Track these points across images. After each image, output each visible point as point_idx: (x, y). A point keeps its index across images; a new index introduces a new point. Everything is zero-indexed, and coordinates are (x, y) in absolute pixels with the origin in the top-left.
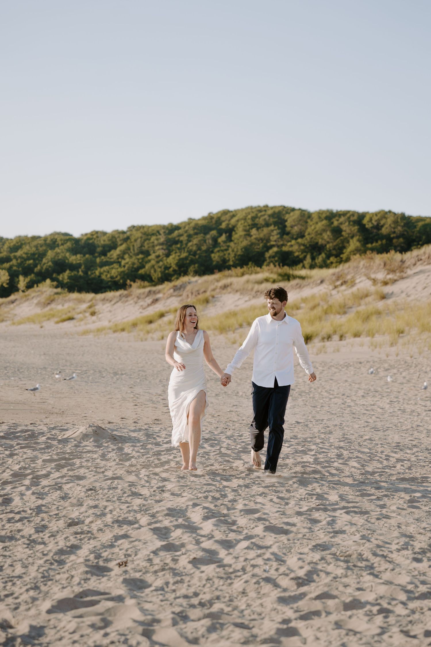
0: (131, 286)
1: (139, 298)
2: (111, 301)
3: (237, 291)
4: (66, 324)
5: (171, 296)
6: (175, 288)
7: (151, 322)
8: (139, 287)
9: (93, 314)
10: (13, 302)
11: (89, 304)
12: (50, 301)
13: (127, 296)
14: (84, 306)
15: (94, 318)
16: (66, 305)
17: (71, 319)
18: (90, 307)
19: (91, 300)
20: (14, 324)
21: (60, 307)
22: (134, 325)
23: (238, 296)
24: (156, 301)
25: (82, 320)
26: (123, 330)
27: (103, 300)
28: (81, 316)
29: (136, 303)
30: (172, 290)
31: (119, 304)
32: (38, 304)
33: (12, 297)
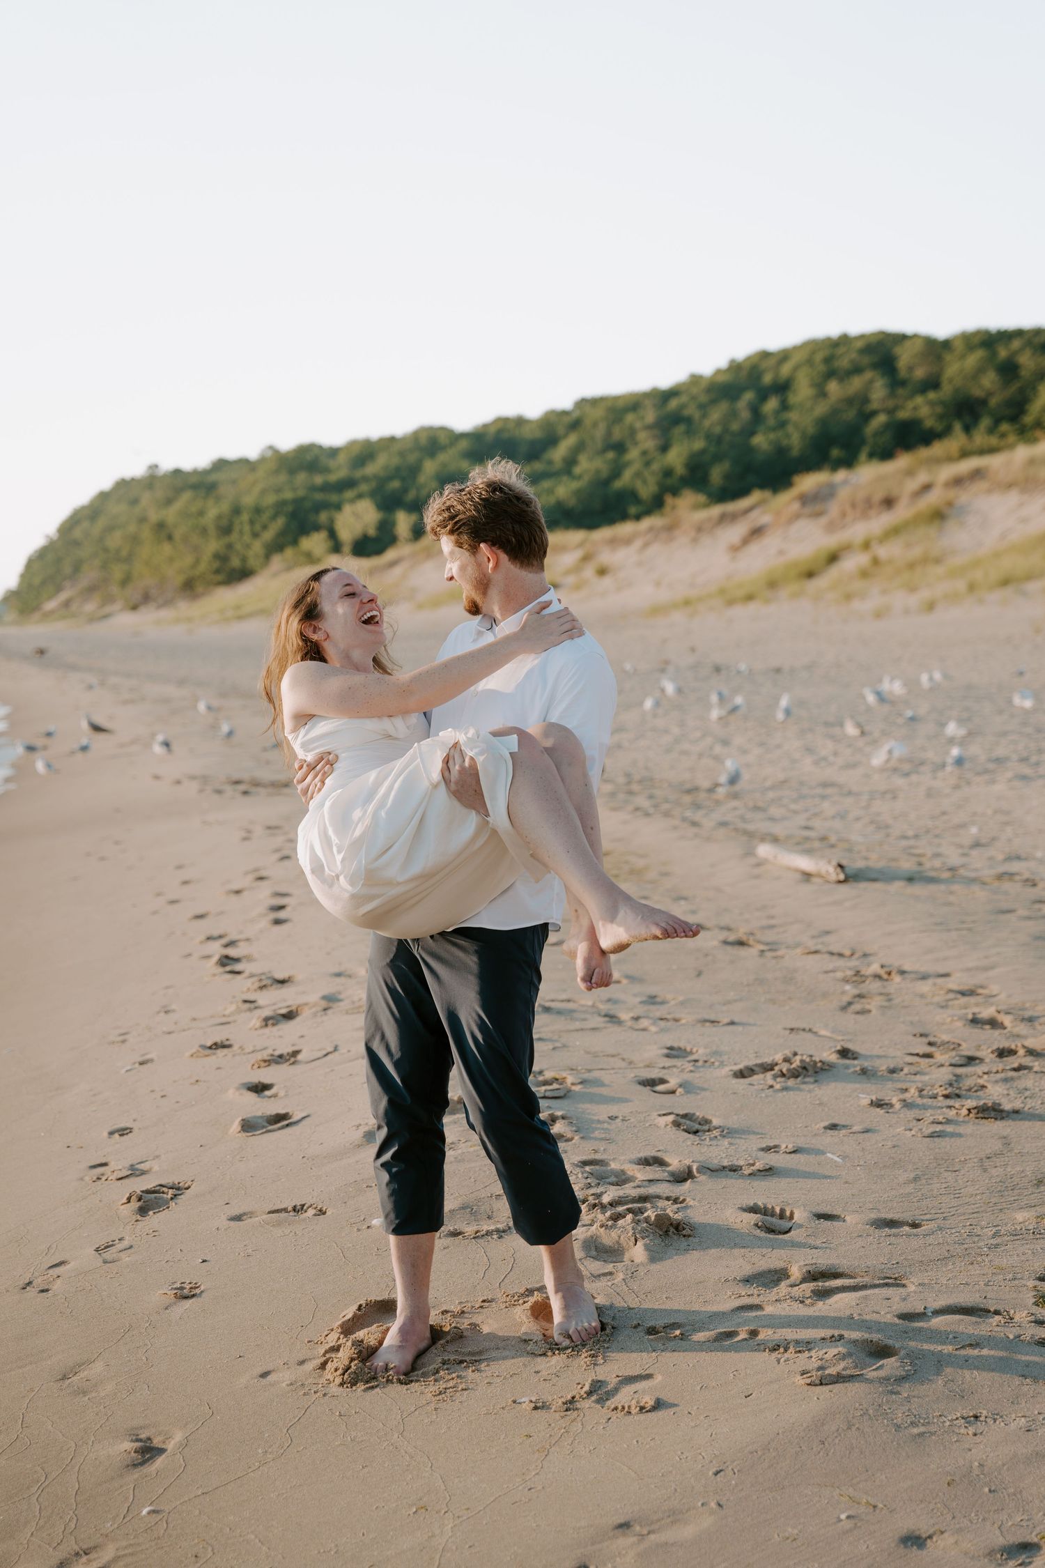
0: (674, 508)
1: (699, 529)
2: (627, 541)
3: (1010, 486)
5: (797, 516)
6: (804, 499)
7: (810, 575)
8: (697, 507)
9: (602, 572)
10: (393, 564)
11: (578, 554)
13: (671, 528)
15: (607, 581)
18: (587, 558)
20: (420, 607)
22: (773, 584)
23: (1013, 497)
24: (757, 532)
25: (578, 587)
26: (750, 598)
27: (614, 542)
28: (571, 580)
29: (695, 541)
30: (796, 506)
31: (655, 548)
33: (390, 554)
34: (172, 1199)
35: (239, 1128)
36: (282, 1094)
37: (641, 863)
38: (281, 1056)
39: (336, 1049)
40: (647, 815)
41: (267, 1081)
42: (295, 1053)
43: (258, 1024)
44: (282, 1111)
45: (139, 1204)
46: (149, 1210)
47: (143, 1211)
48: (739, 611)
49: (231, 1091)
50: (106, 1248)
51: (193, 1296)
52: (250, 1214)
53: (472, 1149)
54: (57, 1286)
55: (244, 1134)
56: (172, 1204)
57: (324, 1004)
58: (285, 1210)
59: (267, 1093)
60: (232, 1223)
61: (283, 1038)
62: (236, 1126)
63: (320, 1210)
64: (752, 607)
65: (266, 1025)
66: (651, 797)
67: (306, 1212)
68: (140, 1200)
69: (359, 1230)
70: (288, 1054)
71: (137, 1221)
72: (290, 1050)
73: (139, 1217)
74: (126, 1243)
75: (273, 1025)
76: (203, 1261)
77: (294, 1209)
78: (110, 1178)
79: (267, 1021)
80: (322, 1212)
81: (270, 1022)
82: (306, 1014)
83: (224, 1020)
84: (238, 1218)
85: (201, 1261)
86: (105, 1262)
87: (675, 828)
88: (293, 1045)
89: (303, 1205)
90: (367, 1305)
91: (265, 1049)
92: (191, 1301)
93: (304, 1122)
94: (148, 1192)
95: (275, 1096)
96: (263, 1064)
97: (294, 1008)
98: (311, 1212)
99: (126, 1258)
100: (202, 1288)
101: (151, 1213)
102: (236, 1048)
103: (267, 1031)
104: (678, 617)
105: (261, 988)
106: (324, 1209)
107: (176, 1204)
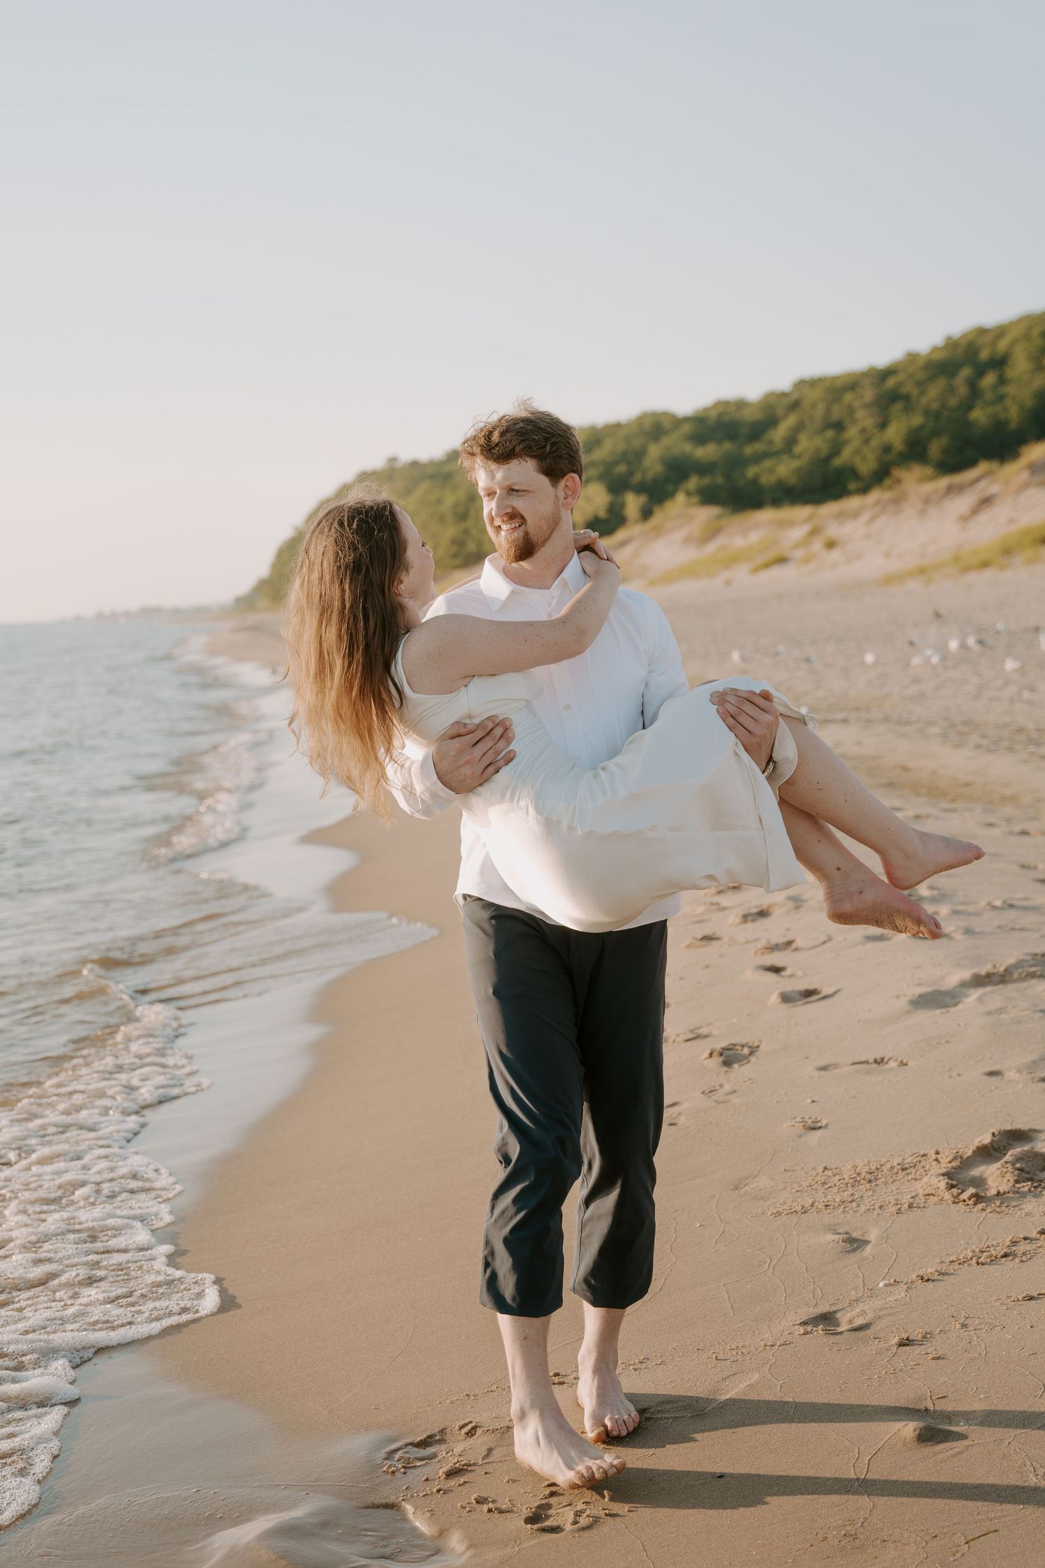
0: (899, 481)
1: (927, 501)
2: (855, 515)
4: (775, 572)
5: (1026, 486)
6: (1034, 468)
8: (923, 479)
9: (831, 545)
10: (623, 544)
11: (805, 529)
12: (711, 533)
13: (898, 501)
14: (798, 533)
15: (836, 554)
16: (754, 537)
17: (781, 560)
18: (814, 532)
19: (808, 519)
20: (652, 583)
21: (738, 542)
22: (1008, 550)
24: (986, 501)
25: (807, 560)
26: (985, 565)
27: (840, 516)
28: (799, 553)
29: (922, 513)
30: (1025, 476)
31: (882, 521)
32: (688, 540)
33: (621, 535)
34: (750, 1055)
35: (779, 1000)
36: (800, 973)
37: (1008, 792)
38: (777, 945)
39: (830, 939)
40: (989, 751)
41: (779, 964)
42: (789, 943)
43: (738, 920)
44: (811, 987)
45: (721, 1059)
46: (733, 1063)
47: (727, 1063)
48: (973, 577)
49: (749, 974)
50: (710, 1092)
51: (820, 1128)
52: (835, 1066)
53: (1023, 1013)
54: (682, 1120)
55: (786, 1005)
56: (753, 1059)
57: (791, 905)
58: (867, 1062)
59: (783, 973)
60: (822, 1073)
61: (772, 930)
62: (774, 998)
63: (902, 1062)
64: (988, 574)
65: (746, 921)
66: (984, 737)
67: (887, 1063)
68: (721, 1055)
69: (950, 1077)
70: (783, 943)
71: (726, 1072)
72: (785, 940)
73: (726, 1069)
74: (727, 1088)
75: (753, 920)
76: (813, 1102)
77: (876, 1061)
78: (678, 1040)
79: (746, 918)
80: (903, 1064)
81: (749, 919)
82: (777, 912)
83: (698, 919)
84: (825, 1068)
85: (809, 1101)
86: (717, 1102)
87: (1026, 762)
88: (785, 936)
89: (883, 1059)
90: (999, 1133)
91: (757, 940)
92: (820, 1132)
93: (837, 996)
94: (723, 1049)
95: (791, 976)
96: (766, 951)
97: (765, 907)
98: (892, 1064)
99: (735, 1100)
100: (824, 1122)
101: (736, 1066)
102: (726, 939)
103: (749, 925)
104: (914, 585)
105: (719, 892)
106: (905, 1061)
107: (757, 1058)
